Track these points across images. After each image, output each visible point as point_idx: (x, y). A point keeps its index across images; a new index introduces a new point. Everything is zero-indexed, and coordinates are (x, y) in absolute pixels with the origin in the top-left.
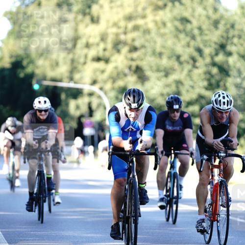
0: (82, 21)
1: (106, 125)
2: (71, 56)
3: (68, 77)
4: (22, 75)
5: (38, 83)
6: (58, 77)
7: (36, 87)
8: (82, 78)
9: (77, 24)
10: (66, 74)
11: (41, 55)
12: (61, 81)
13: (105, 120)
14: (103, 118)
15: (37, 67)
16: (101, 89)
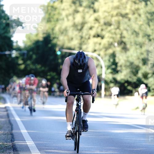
0: (88, 12)
1: (102, 78)
2: (80, 34)
3: (78, 47)
4: (50, 45)
5: (59, 50)
6: (73, 47)
7: (59, 53)
8: (87, 48)
9: (84, 14)
10: (78, 45)
11: (62, 33)
12: (74, 49)
13: (101, 74)
14: (100, 73)
15: (59, 41)
16: (99, 55)
